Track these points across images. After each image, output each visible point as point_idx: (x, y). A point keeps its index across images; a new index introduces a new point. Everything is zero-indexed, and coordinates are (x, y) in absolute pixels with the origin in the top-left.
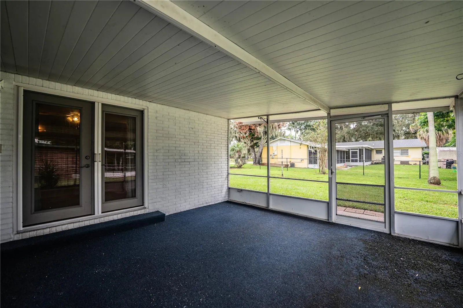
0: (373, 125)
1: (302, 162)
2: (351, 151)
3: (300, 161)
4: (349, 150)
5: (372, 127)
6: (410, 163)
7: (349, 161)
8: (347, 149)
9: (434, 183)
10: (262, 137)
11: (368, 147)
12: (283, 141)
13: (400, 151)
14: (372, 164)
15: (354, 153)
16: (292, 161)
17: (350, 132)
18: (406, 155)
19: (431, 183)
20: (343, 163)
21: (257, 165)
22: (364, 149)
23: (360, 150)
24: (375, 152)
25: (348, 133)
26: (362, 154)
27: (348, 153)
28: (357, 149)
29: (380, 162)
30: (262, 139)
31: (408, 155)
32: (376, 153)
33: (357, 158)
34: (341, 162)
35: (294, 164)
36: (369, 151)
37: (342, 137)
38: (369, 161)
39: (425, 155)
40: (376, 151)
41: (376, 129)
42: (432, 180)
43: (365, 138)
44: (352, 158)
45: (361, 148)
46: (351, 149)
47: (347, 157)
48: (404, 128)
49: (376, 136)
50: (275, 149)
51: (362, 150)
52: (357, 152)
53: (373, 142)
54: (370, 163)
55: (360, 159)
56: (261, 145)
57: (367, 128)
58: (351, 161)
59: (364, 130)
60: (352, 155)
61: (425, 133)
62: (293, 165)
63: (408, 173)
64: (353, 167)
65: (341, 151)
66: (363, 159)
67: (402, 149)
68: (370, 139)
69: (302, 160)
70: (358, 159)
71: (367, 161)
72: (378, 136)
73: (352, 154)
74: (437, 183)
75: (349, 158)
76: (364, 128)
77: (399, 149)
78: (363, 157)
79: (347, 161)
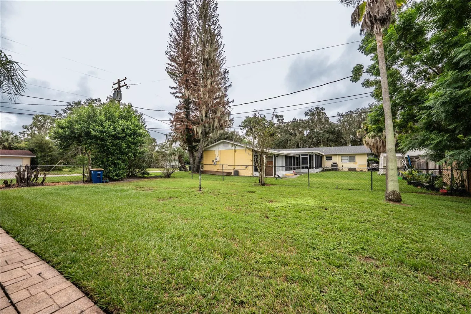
0: (324, 132)
1: (247, 169)
2: (301, 157)
3: (244, 167)
4: (299, 155)
5: (323, 134)
6: (357, 170)
7: (300, 168)
8: (297, 155)
9: (393, 200)
10: (202, 139)
11: (318, 153)
12: (226, 145)
13: (348, 158)
14: (323, 171)
15: (305, 159)
16: (237, 168)
17: (304, 138)
18: (353, 161)
19: (390, 200)
20: (293, 170)
21: (195, 173)
22: (314, 155)
23: (310, 155)
24: (325, 158)
25: (301, 139)
26: (313, 161)
27: (298, 158)
28: (307, 155)
29: (330, 169)
30: (201, 142)
31: (355, 161)
32: (327, 159)
33: (307, 164)
34: (291, 169)
35: (238, 171)
36: (319, 157)
37: (296, 143)
38: (319, 168)
39: (370, 162)
40: (327, 157)
41: (327, 135)
42: (391, 195)
43: (317, 144)
44: (302, 164)
45: (311, 154)
46: (302, 155)
47: (297, 163)
48: (351, 136)
49: (327, 144)
50: (217, 153)
51: (313, 155)
52: (307, 157)
53: (324, 148)
54: (320, 170)
55: (310, 166)
56: (199, 149)
57: (318, 134)
58: (301, 168)
59: (316, 137)
60: (302, 162)
61: (371, 139)
62: (237, 173)
63: (357, 182)
64: (303, 174)
65: (291, 157)
66: (313, 166)
67: (350, 155)
68: (322, 145)
69: (247, 167)
70: (309, 166)
71: (318, 168)
72: (328, 143)
73: (302, 160)
74: (398, 200)
75: (300, 165)
76: (316, 135)
77: (347, 155)
78: (313, 163)
79: (297, 168)
